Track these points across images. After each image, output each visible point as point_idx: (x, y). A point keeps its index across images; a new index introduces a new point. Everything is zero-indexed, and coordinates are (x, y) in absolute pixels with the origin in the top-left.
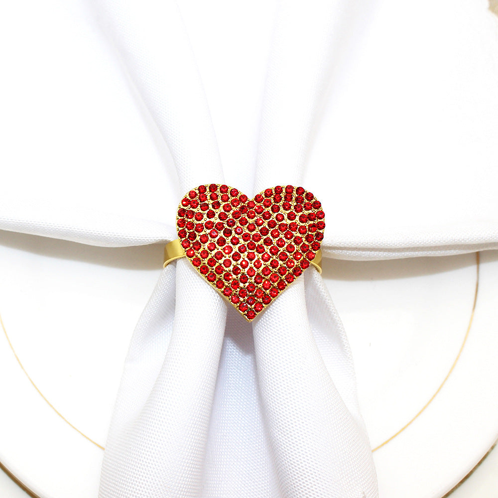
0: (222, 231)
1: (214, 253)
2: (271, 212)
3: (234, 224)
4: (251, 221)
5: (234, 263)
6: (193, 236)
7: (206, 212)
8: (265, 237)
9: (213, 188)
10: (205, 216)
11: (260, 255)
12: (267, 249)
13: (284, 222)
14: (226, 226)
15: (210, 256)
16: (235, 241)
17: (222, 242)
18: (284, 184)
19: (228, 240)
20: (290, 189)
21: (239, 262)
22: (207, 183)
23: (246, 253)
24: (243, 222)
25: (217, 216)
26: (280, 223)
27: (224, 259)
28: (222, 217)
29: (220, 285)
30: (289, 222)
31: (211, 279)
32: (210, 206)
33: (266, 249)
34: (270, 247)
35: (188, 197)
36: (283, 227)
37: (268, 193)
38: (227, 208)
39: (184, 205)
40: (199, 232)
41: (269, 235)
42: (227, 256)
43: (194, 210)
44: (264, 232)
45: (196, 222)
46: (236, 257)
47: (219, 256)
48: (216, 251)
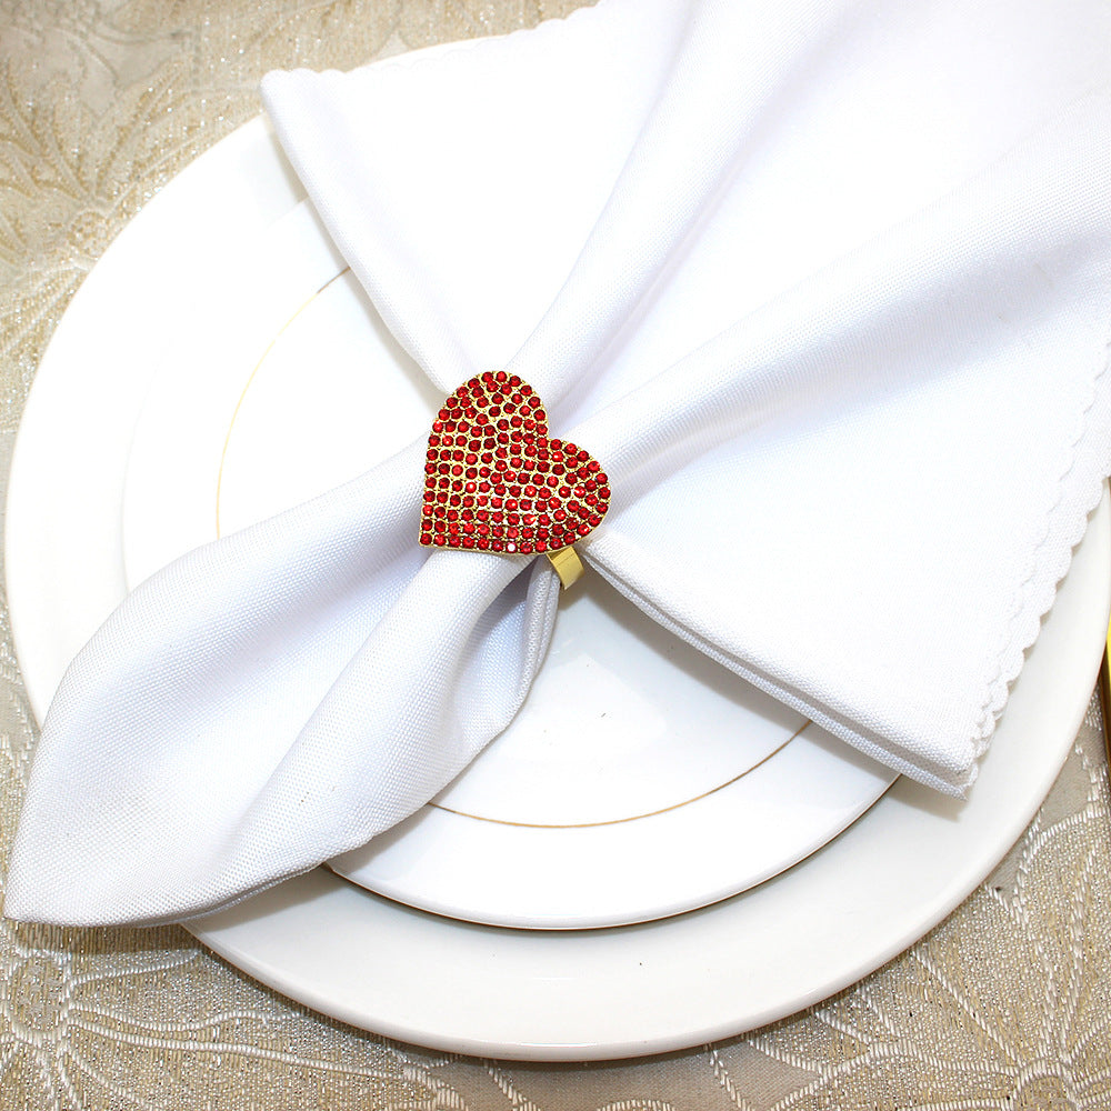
0: (486, 437)
1: (458, 448)
2: (551, 468)
3: (506, 442)
4: (523, 456)
5: (463, 476)
6: (458, 414)
7: (494, 405)
8: (518, 484)
9: (527, 390)
10: (488, 408)
11: (494, 496)
12: (507, 496)
13: (551, 489)
14: (495, 437)
15: (450, 448)
16: (487, 459)
17: (475, 446)
19: (483, 451)
20: (595, 466)
21: (469, 481)
22: (527, 380)
23: (484, 480)
24: (515, 450)
25: (498, 418)
26: (547, 486)
27: (459, 463)
28: (503, 425)
29: (431, 483)
30: (557, 495)
31: (430, 469)
32: (503, 404)
33: (505, 496)
34: (511, 497)
35: (495, 376)
36: (545, 493)
37: (571, 449)
38: (516, 423)
39: (483, 379)
40: (467, 416)
41: (524, 486)
42: (465, 463)
43: (486, 391)
44: (524, 479)
45: (474, 404)
46: (472, 474)
47: (458, 456)
48: (461, 448)
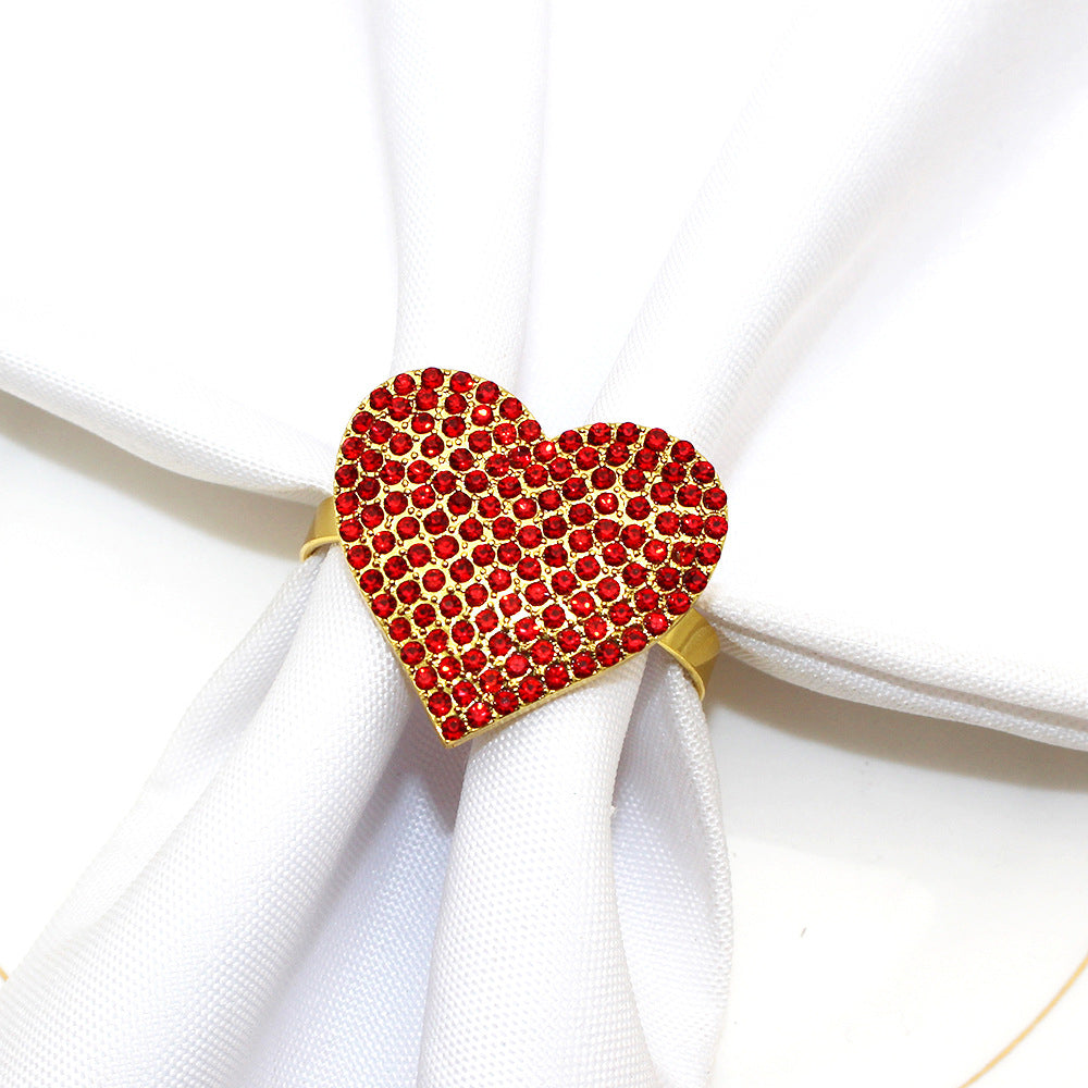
0: (447, 497)
1: (408, 544)
2: (589, 483)
3: (484, 486)
4: (529, 492)
5: (450, 583)
6: (370, 489)
7: (423, 437)
8: (552, 542)
9: (462, 381)
10: (417, 447)
11: (524, 584)
12: (548, 574)
13: (612, 517)
14: (461, 486)
15: (395, 552)
16: (471, 531)
17: (437, 523)
18: (646, 423)
19: (456, 523)
20: (658, 438)
21: (465, 586)
22: (450, 365)
23: (489, 569)
24: (510, 489)
25: (447, 453)
26: (602, 517)
27: (429, 566)
28: (460, 460)
29: (399, 630)
30: (627, 521)
31: (382, 608)
32: (438, 426)
33: (543, 574)
34: (555, 570)
35: (391, 389)
36: (606, 531)
37: (600, 433)
38: (479, 443)
39: (373, 405)
40: (389, 482)
41: (565, 539)
42: (440, 562)
43: (393, 423)
44: (555, 528)
45: (389, 455)
46: (462, 571)
47: (420, 555)
48: (416, 540)
